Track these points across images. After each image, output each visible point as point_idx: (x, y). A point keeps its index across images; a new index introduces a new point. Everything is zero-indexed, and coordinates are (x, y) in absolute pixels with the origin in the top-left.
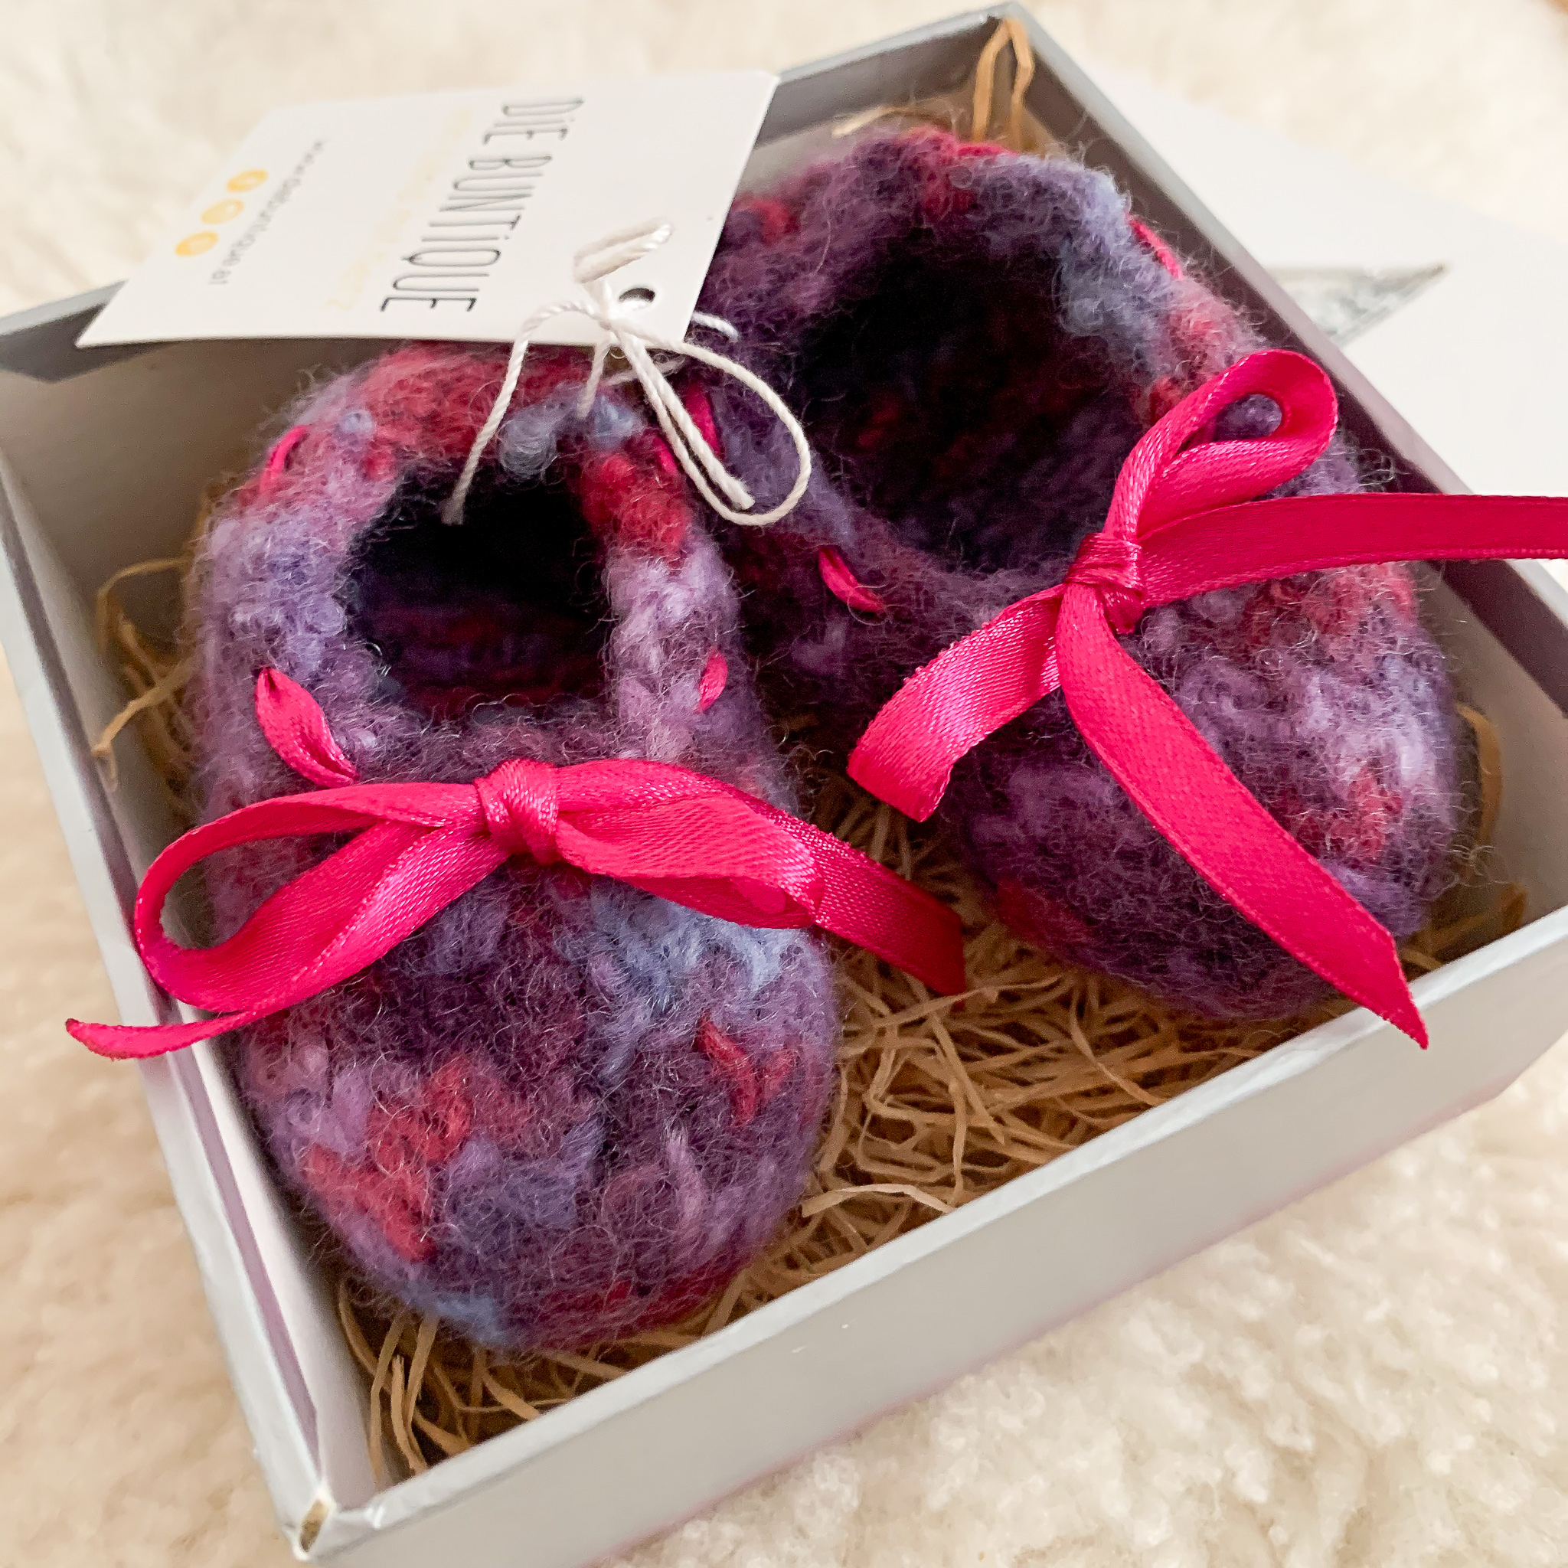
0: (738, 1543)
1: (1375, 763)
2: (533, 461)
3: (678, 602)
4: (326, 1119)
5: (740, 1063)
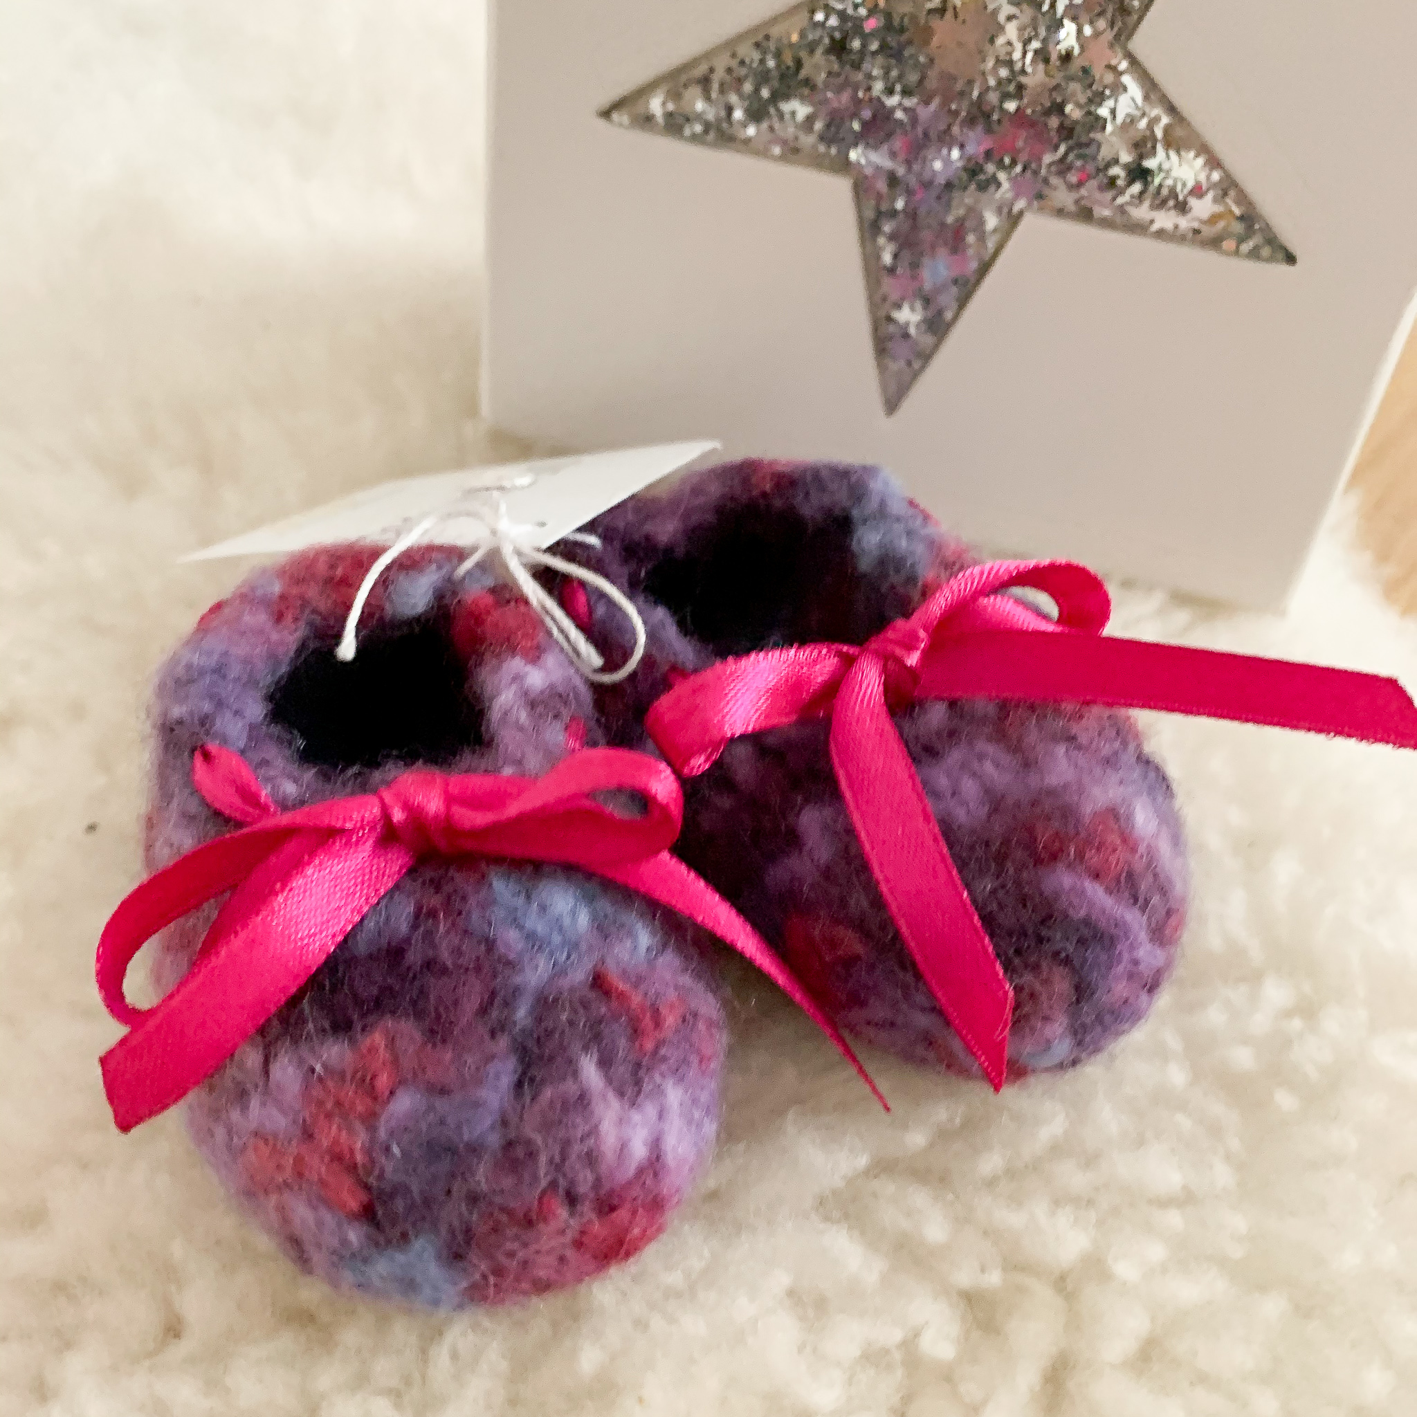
1: (1112, 809)
2: (414, 606)
3: (536, 678)
4: (263, 1104)
5: (636, 999)
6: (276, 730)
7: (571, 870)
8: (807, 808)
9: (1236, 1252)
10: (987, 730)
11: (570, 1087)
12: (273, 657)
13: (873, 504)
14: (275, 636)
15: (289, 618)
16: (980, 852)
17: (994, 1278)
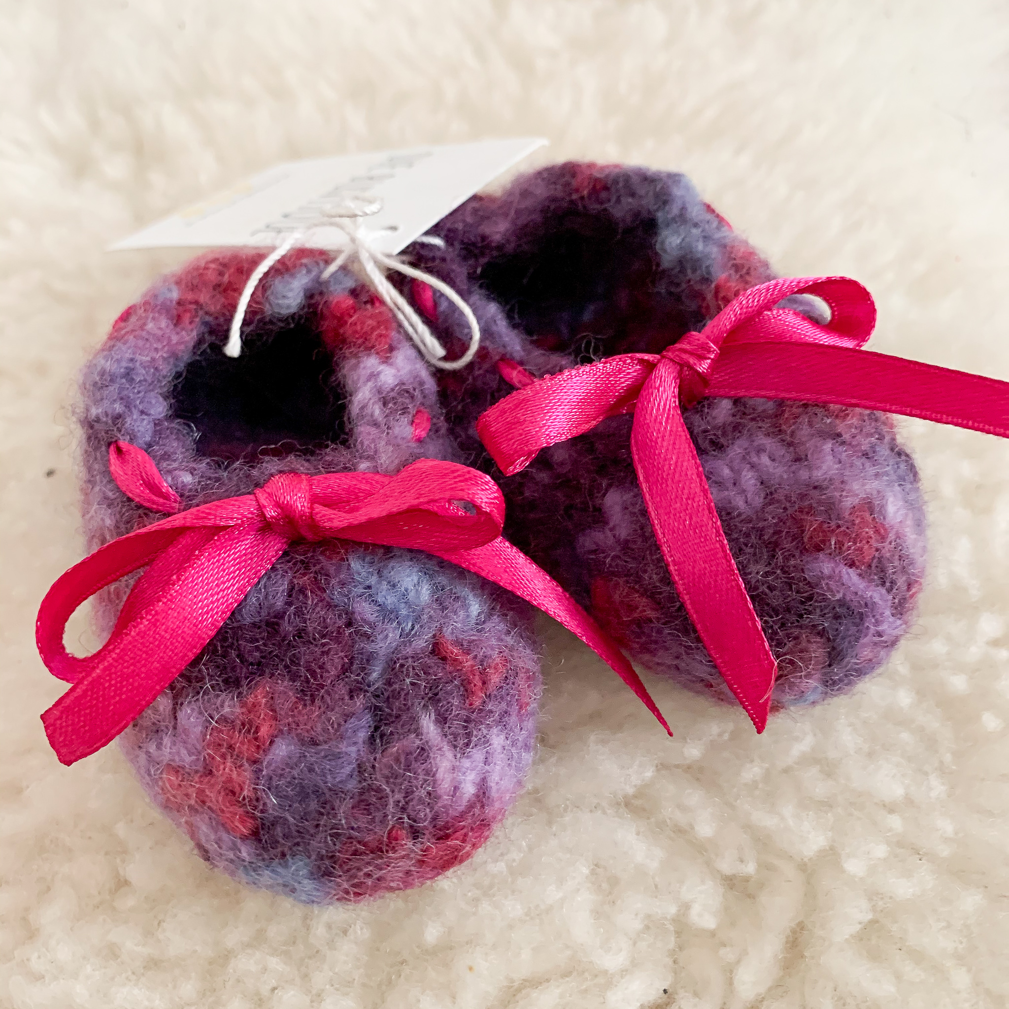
2: (288, 307)
3: (389, 376)
4: (174, 743)
5: (468, 663)
6: (176, 424)
7: (415, 553)
8: (612, 490)
9: (945, 851)
10: (766, 425)
11: (412, 742)
12: (174, 355)
13: (675, 210)
14: (175, 339)
15: (186, 318)
16: (753, 539)
17: (750, 868)
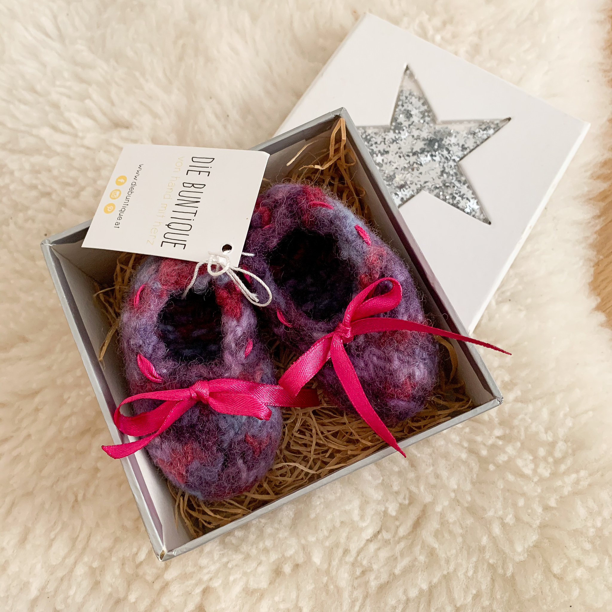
0: (265, 524)
1: (409, 377)
5: (255, 444)
6: (160, 345)
